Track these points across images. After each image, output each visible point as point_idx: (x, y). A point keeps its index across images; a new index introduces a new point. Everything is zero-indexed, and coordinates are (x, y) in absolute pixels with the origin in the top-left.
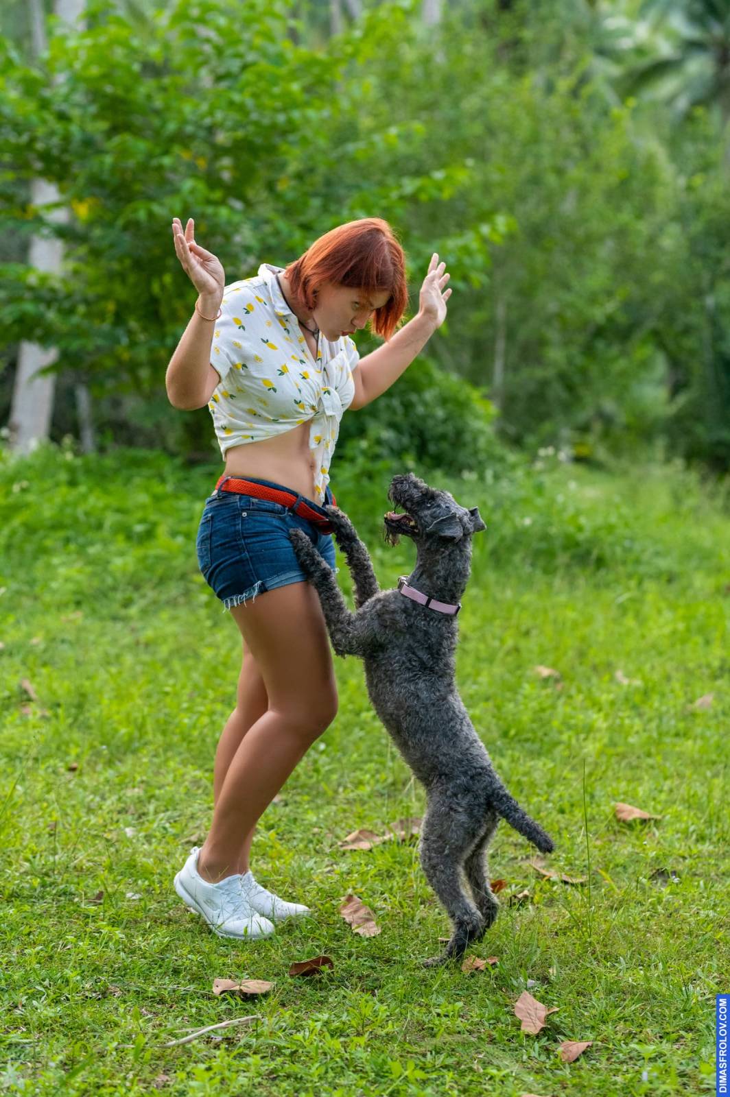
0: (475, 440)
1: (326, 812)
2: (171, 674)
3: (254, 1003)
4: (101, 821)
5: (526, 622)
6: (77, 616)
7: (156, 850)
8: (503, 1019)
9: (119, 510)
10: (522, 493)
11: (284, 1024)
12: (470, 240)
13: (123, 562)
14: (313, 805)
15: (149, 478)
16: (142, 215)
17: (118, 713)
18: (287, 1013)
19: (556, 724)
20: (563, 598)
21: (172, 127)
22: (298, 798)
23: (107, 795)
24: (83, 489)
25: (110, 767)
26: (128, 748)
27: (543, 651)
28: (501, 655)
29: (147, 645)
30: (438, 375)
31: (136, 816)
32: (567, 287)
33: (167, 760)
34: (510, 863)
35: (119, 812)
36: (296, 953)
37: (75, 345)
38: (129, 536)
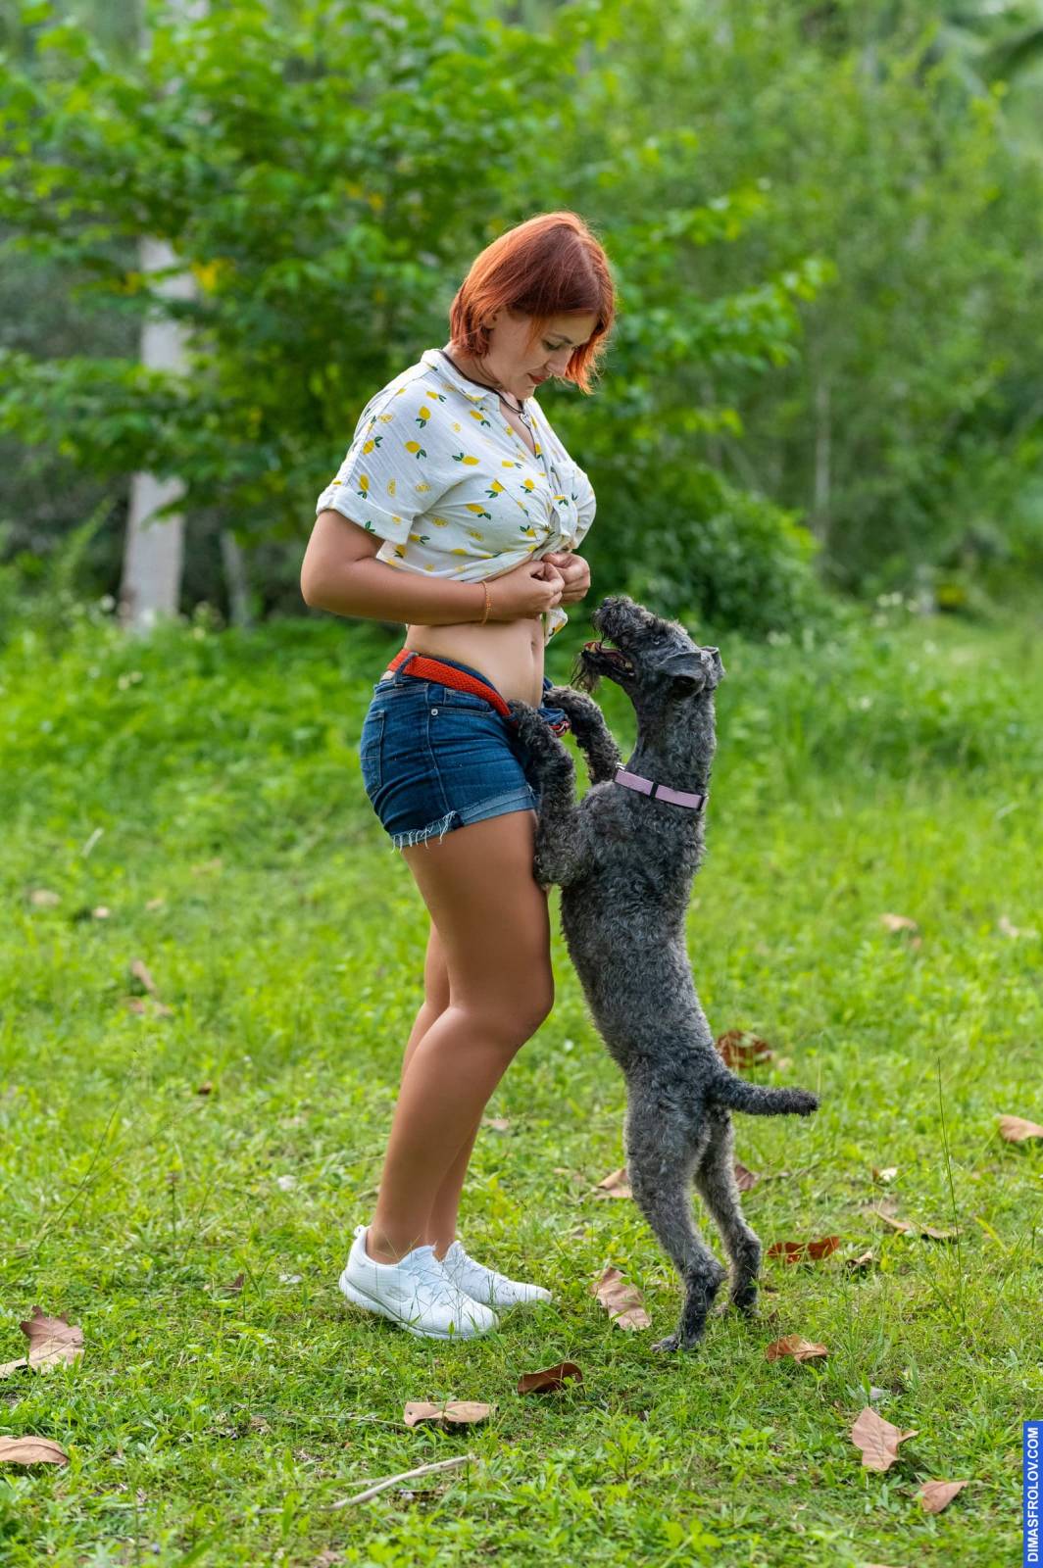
0: (787, 587)
1: (574, 1143)
2: (351, 941)
3: (465, 1436)
4: (244, 1169)
5: (866, 849)
6: (214, 866)
7: (324, 1208)
8: (835, 1449)
9: (275, 710)
10: (859, 661)
11: (508, 1468)
12: (771, 297)
13: (280, 783)
14: (555, 1133)
15: (315, 661)
16: (292, 281)
17: (271, 1006)
18: (513, 1453)
19: (911, 999)
20: (920, 813)
21: (330, 151)
22: (533, 1124)
23: (255, 1128)
24: (220, 681)
25: (260, 1086)
26: (288, 1056)
27: (892, 892)
28: (829, 900)
29: (316, 903)
30: (730, 495)
31: (296, 1159)
32: (916, 360)
33: (340, 1075)
34: (846, 1211)
35: (272, 1154)
36: (528, 1359)
37: (203, 472)
38: (289, 747)
